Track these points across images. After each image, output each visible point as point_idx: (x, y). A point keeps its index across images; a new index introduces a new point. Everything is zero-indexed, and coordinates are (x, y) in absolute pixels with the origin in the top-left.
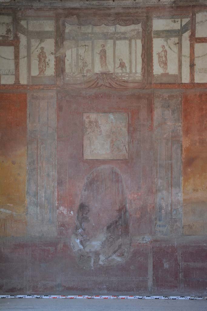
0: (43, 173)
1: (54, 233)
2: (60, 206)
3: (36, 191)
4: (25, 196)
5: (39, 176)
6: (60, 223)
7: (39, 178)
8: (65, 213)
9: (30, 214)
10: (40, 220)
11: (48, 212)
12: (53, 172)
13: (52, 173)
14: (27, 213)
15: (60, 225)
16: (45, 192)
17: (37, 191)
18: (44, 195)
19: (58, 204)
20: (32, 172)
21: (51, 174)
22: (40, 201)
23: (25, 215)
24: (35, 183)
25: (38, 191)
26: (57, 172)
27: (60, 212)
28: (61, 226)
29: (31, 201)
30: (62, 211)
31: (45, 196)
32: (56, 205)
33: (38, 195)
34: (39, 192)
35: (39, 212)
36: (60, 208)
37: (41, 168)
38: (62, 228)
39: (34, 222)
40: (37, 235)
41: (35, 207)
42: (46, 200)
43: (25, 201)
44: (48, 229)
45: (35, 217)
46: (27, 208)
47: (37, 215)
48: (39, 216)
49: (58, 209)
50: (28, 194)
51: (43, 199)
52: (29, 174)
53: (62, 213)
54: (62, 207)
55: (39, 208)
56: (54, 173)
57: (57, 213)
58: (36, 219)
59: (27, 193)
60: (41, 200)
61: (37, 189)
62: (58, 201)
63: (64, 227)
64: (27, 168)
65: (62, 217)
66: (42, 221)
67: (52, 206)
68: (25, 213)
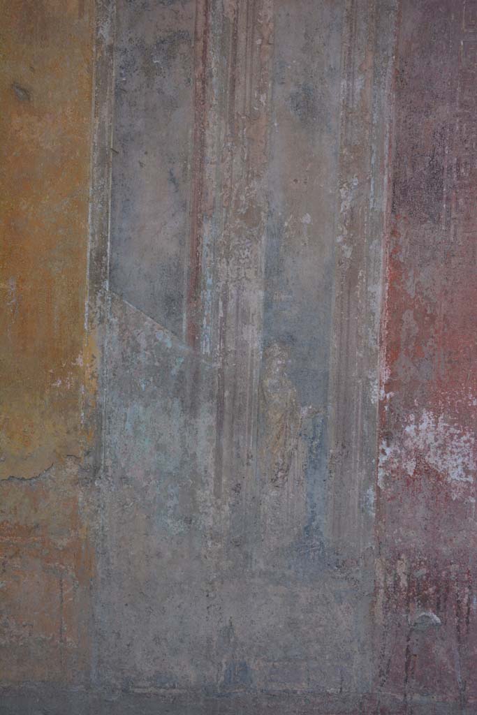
0: (261, 90)
1: (348, 658)
2: (409, 406)
3: (186, 265)
4: (76, 308)
5: (212, 116)
6: (401, 569)
7: (216, 130)
8: (455, 475)
9: (124, 479)
10: (215, 537)
11: (298, 464)
12: (351, 76)
13: (344, 83)
14: (90, 460)
15: (404, 582)
16: (273, 272)
17: (196, 256)
18: (255, 297)
19: (389, 386)
20: (149, 71)
21: (336, 92)
22: (225, 353)
23: (76, 482)
24: (173, 180)
25: (207, 259)
26: (399, 75)
27: (410, 467)
28: (408, 600)
29: (136, 349)
30: (431, 460)
31: (268, 305)
32: (375, 400)
33: (207, 295)
34: (214, 271)
35: (206, 460)
36: (409, 429)
37: (242, 37)
38: (418, 613)
39: (159, 555)
40: (187, 672)
41: (167, 411)
42: (276, 349)
43: (75, 349)
44: (292, 624)
45: (170, 503)
46: (98, 419)
47: (192, 493)
48: (205, 494)
49: (388, 437)
50: (107, 284)
51: (253, 336)
52: (119, 91)
53: (426, 471)
54: (427, 417)
55: (205, 420)
56: (358, 86)
57: (381, 474)
58: (177, 527)
59: (96, 280)
60: (231, 347)
61: (197, 241)
62: (392, 359)
63: (437, 610)
64: (105, 32)
65: (421, 511)
66: (237, 544)
67: (331, 409)
68: (72, 469)
